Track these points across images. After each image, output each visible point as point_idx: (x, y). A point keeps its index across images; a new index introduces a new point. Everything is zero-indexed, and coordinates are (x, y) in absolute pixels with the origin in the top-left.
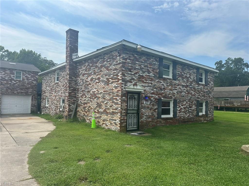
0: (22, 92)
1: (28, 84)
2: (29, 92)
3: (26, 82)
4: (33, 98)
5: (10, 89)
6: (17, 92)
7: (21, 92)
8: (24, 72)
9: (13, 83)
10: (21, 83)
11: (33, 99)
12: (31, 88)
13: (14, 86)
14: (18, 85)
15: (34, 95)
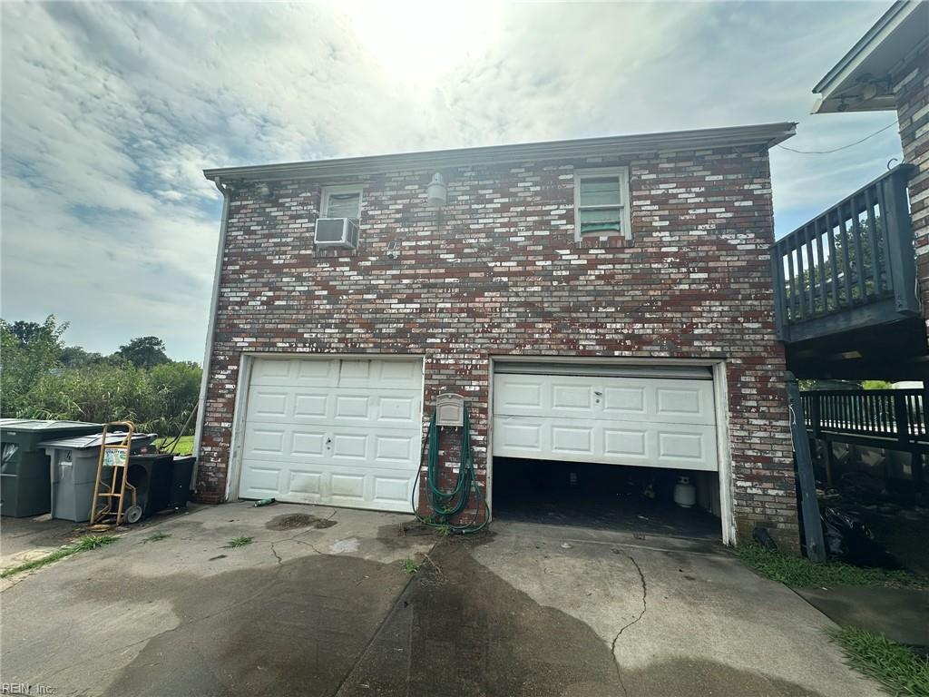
0: (639, 340)
1: (683, 261)
2: (701, 337)
3: (661, 244)
4: (745, 385)
5: (547, 317)
6: (599, 342)
7: (628, 337)
8: (642, 167)
9: (568, 267)
10: (622, 262)
11: (745, 397)
12: (720, 297)
13: (573, 289)
14: (607, 278)
15: (752, 362)
